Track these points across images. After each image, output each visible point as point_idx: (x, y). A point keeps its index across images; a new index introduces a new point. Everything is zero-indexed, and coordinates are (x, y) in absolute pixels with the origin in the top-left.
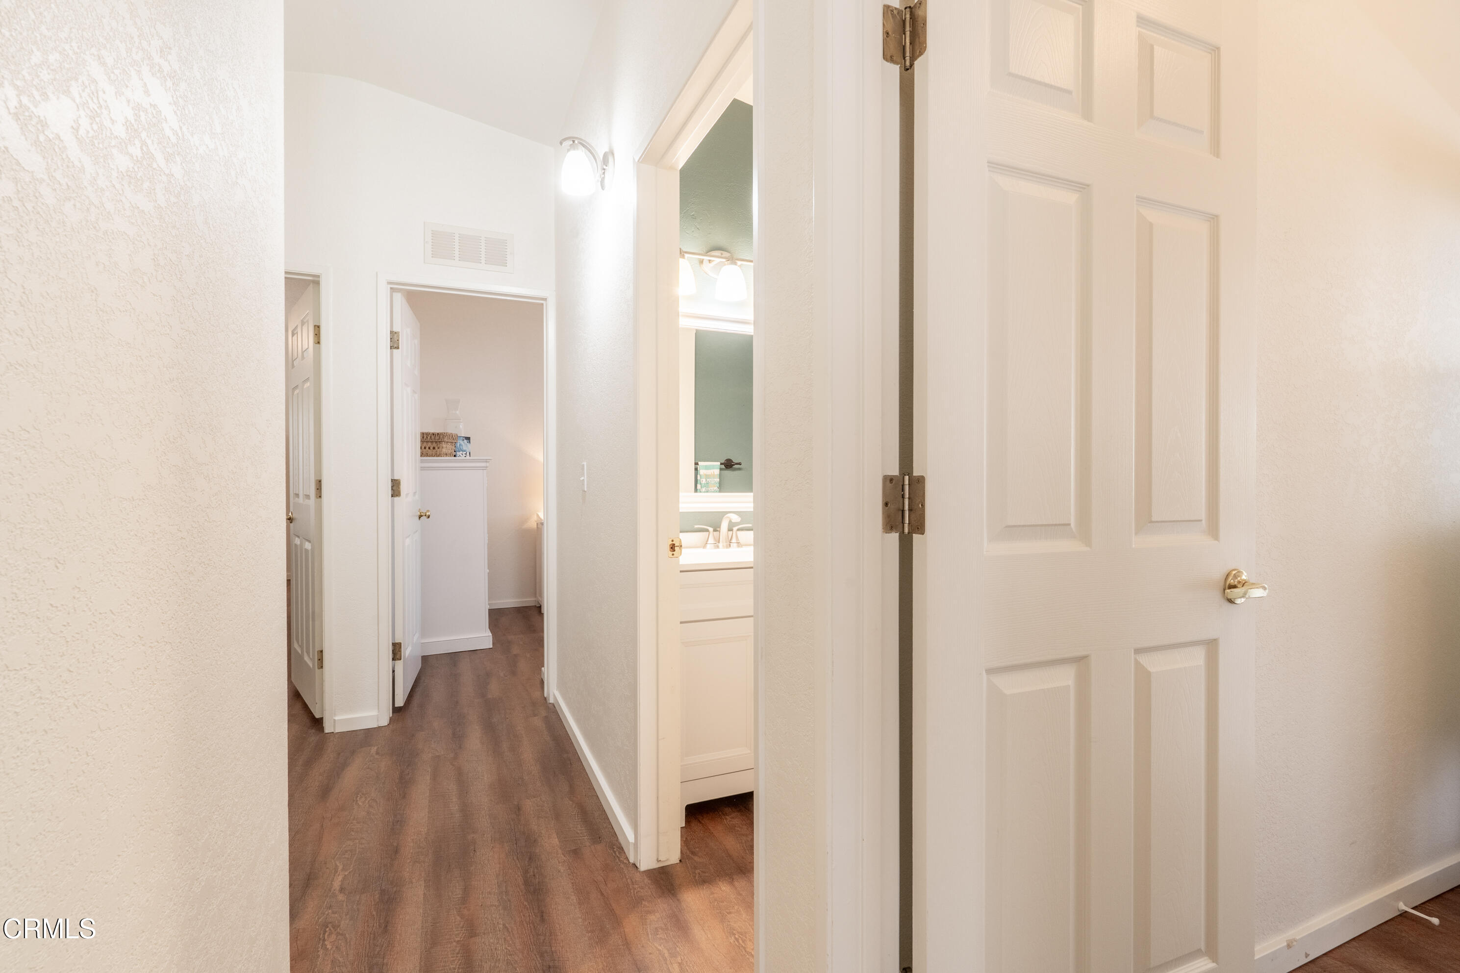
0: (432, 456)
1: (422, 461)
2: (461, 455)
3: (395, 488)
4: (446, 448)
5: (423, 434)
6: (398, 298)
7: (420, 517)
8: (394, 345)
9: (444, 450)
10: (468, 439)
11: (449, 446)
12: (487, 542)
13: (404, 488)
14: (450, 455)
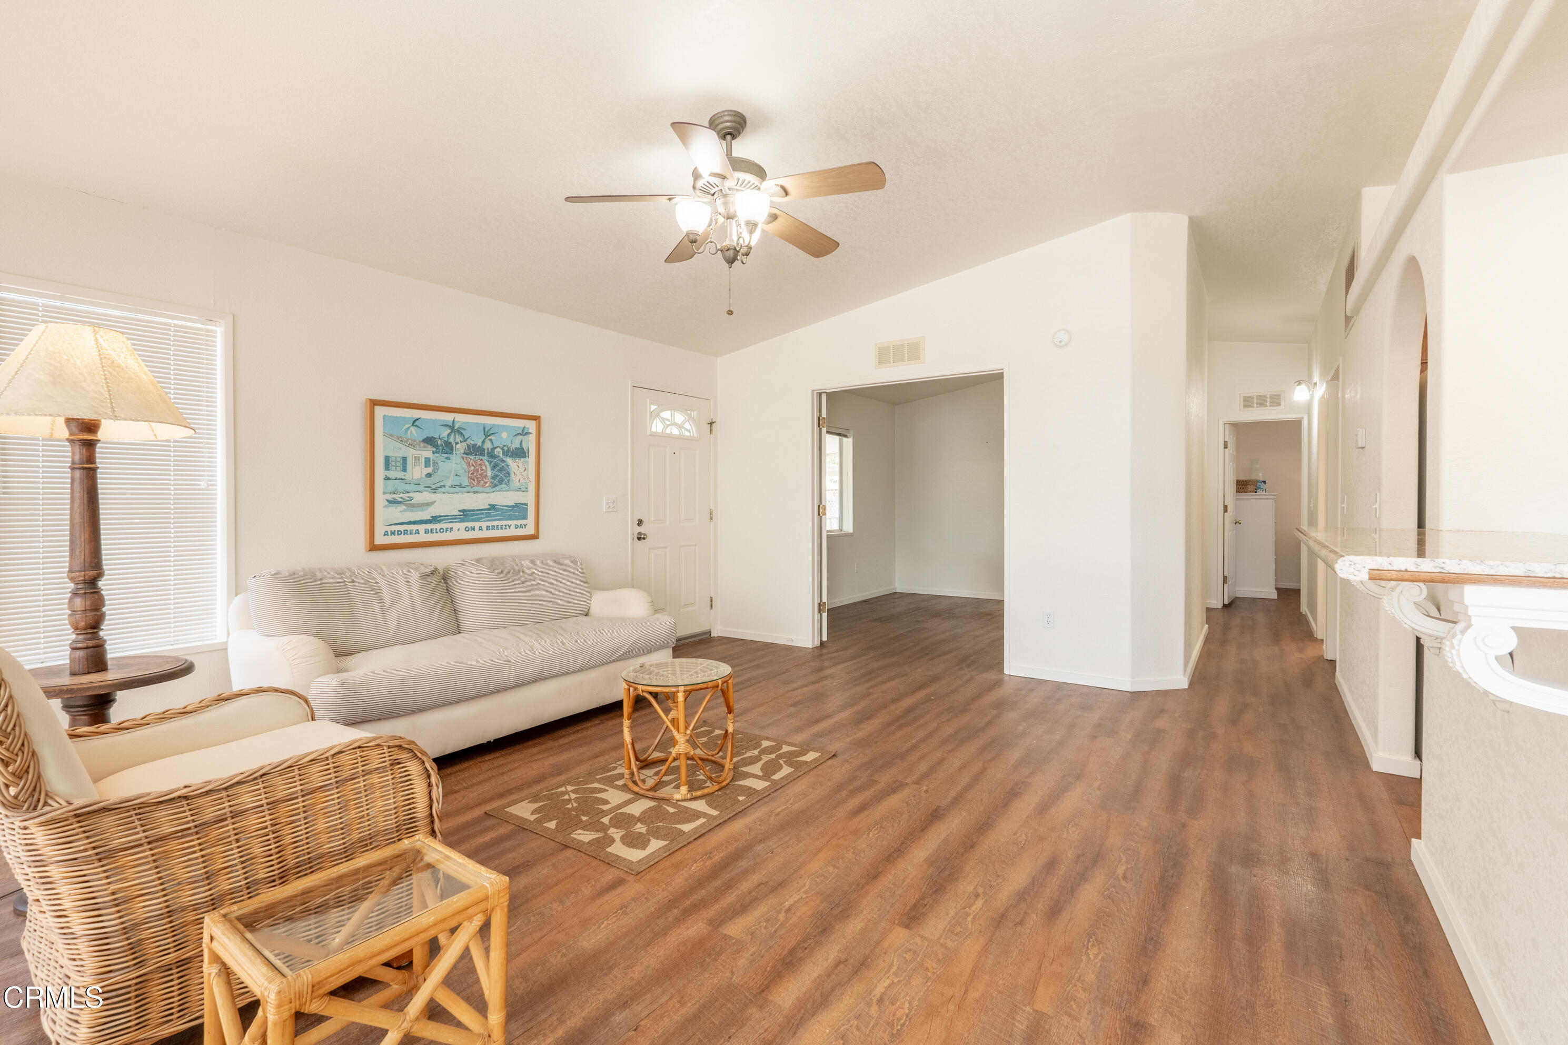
0: (1242, 492)
1: (1237, 496)
2: (1260, 492)
3: (1225, 509)
4: (1250, 488)
5: (1237, 481)
6: (1227, 426)
7: (1236, 523)
8: (1226, 447)
9: (1249, 489)
10: (1264, 482)
11: (1252, 487)
12: (1274, 539)
13: (1229, 509)
14: (1253, 492)
